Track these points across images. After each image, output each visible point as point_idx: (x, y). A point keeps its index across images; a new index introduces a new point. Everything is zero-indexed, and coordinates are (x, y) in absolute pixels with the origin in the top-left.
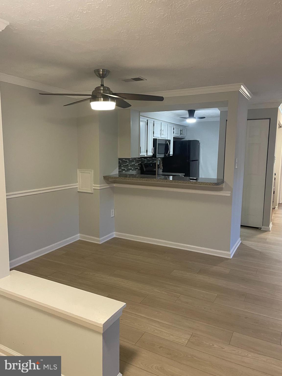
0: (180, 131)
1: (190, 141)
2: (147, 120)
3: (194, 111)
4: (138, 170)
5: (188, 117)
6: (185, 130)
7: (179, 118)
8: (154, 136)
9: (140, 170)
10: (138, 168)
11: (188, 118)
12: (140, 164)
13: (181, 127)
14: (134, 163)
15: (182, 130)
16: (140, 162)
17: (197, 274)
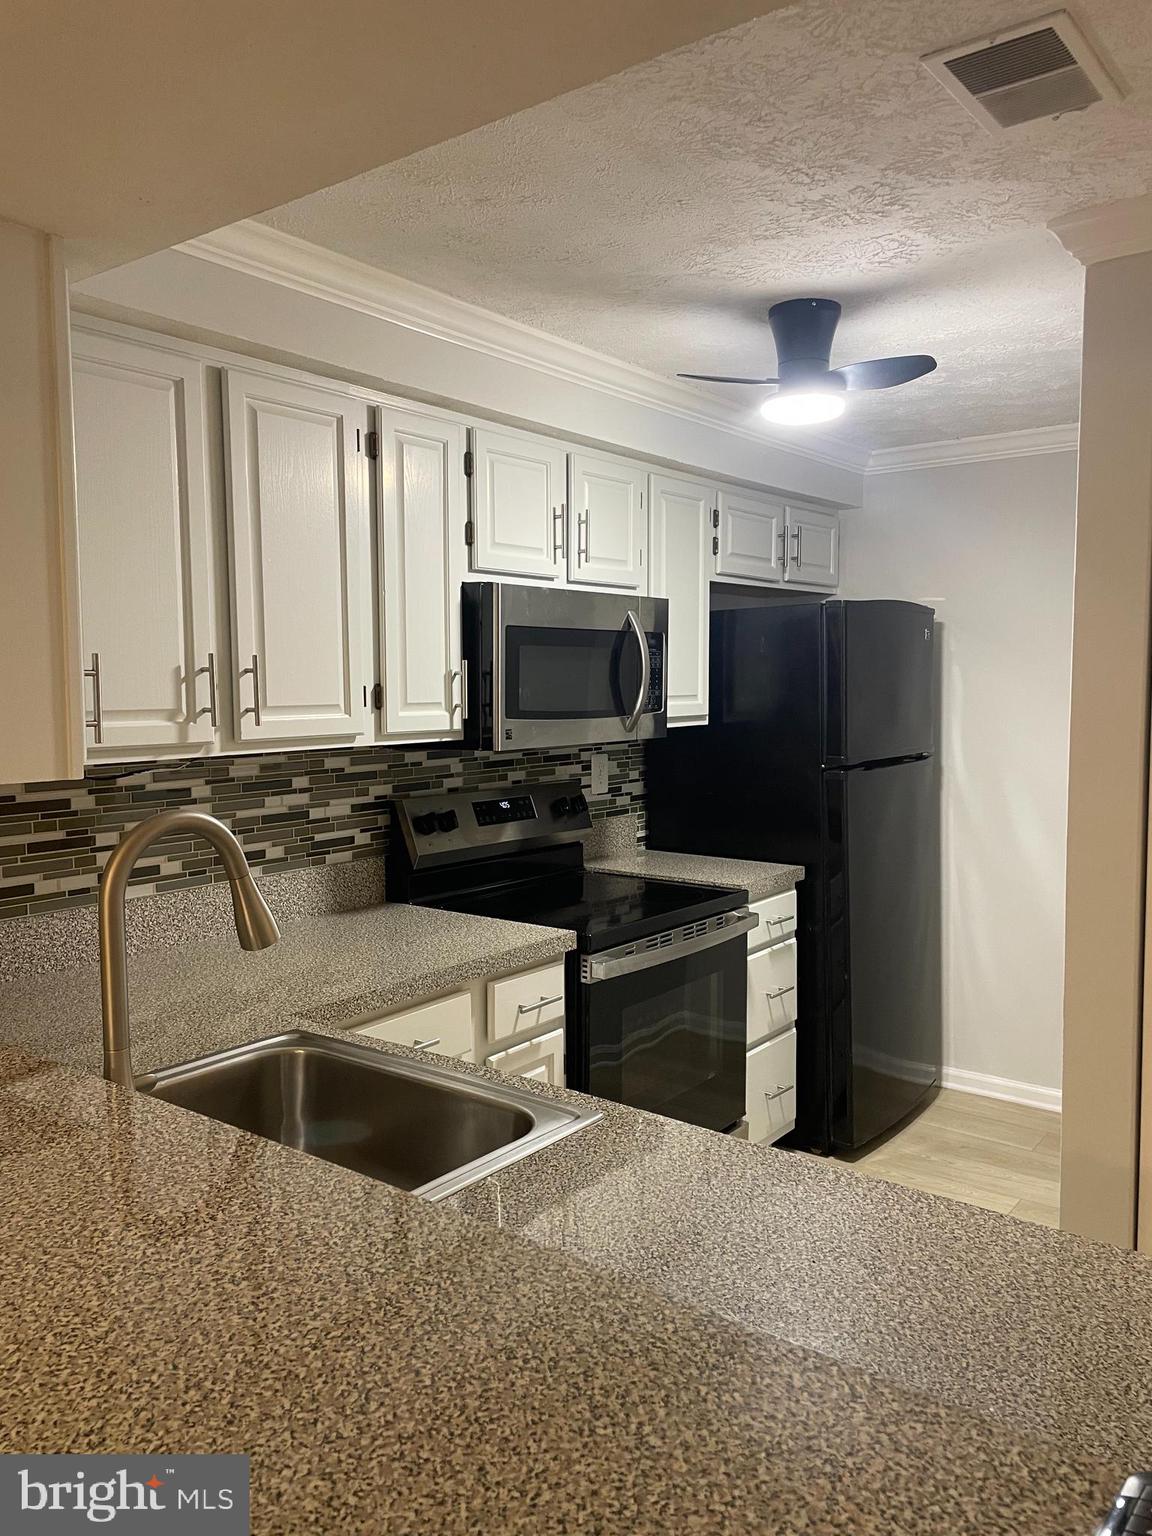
0: (782, 536)
2: (374, 414)
4: (355, 857)
5: (776, 377)
6: (833, 532)
8: (480, 564)
9: (376, 853)
10: (352, 839)
12: (383, 804)
13: (791, 507)
14: (304, 799)
15: (799, 529)
16: (378, 790)
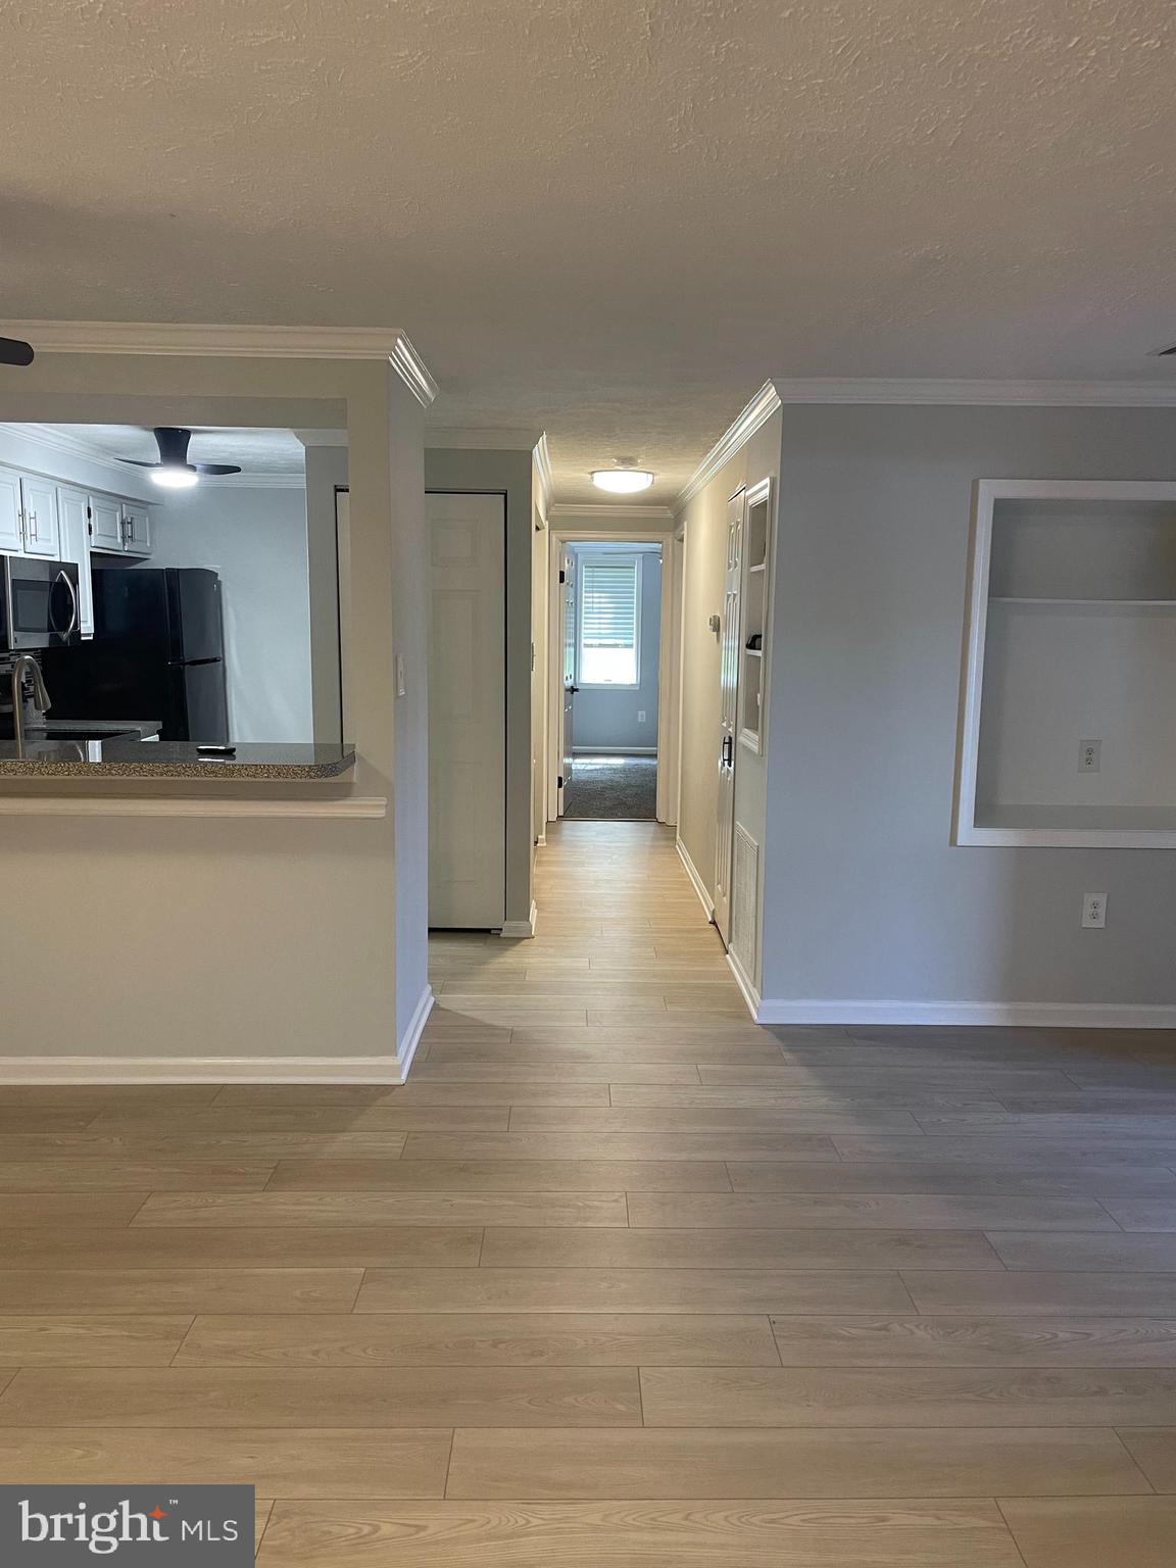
0: (123, 523)
1: (173, 574)
3: (187, 433)
5: (159, 461)
6: (147, 519)
7: (110, 462)
11: (157, 465)
13: (126, 504)
15: (132, 519)
17: (264, 1190)
